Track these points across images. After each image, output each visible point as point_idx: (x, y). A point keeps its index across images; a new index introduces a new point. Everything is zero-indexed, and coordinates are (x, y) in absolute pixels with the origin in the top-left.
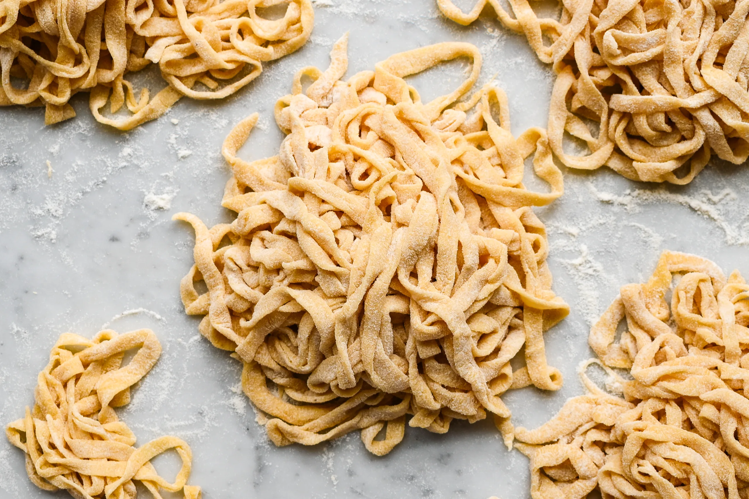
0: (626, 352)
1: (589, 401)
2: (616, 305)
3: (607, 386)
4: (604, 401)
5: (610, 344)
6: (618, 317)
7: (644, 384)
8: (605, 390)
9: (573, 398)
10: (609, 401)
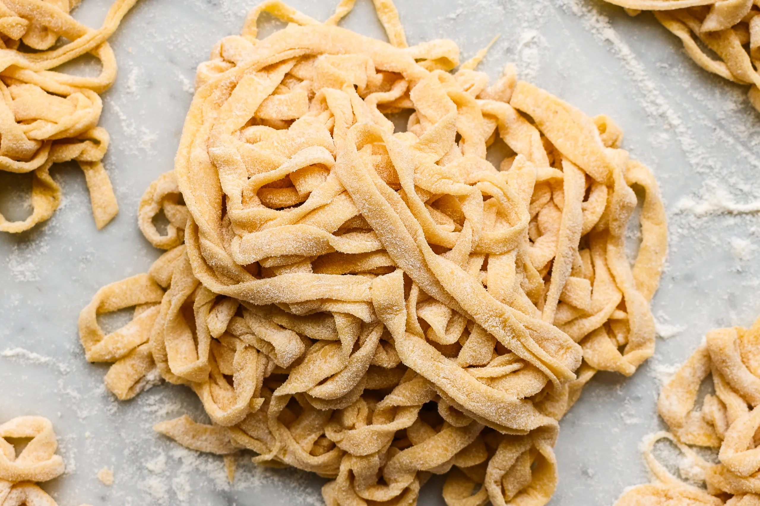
0: (711, 425)
1: (656, 493)
2: (699, 357)
3: (682, 472)
4: (677, 494)
5: (689, 413)
6: (700, 374)
7: (739, 474)
8: (679, 476)
9: (633, 487)
10: (685, 495)
